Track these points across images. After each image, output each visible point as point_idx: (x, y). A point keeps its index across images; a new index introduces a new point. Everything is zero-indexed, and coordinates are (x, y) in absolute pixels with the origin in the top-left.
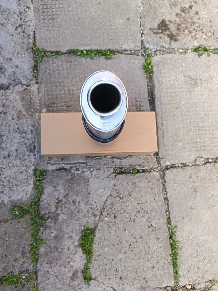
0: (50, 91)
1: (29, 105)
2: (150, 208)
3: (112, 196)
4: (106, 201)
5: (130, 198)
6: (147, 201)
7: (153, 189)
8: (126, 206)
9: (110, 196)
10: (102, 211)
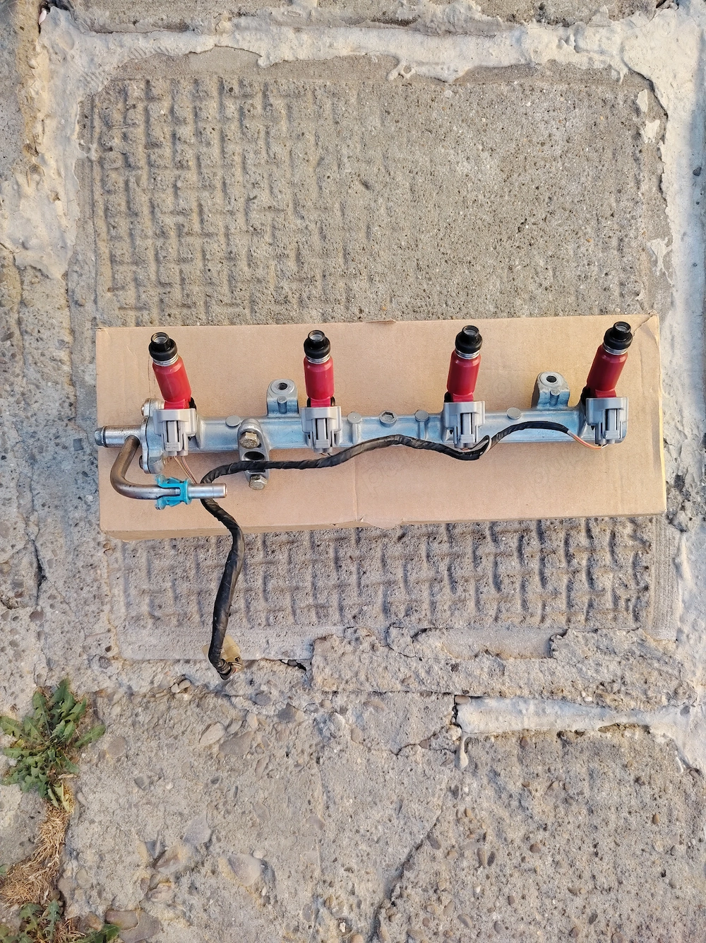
0: (127, 258)
1: (9, 336)
2: (633, 917)
3: (436, 844)
4: (407, 864)
5: (533, 861)
6: (620, 883)
7: (662, 819)
8: (510, 900)
9: (427, 847)
10: (382, 917)
